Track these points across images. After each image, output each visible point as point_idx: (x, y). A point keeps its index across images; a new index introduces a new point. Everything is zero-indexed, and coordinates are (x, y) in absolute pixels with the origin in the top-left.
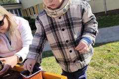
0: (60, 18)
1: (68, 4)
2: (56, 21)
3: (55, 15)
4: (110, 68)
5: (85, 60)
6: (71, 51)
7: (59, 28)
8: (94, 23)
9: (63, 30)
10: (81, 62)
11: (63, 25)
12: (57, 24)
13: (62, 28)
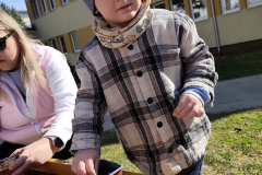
0: (131, 48)
1: (145, 17)
2: (123, 56)
3: (118, 41)
4: (248, 168)
5: (195, 145)
6: (160, 125)
7: (129, 72)
8: (207, 57)
9: (140, 74)
10: (186, 151)
11: (139, 63)
12: (126, 62)
13: (136, 70)
